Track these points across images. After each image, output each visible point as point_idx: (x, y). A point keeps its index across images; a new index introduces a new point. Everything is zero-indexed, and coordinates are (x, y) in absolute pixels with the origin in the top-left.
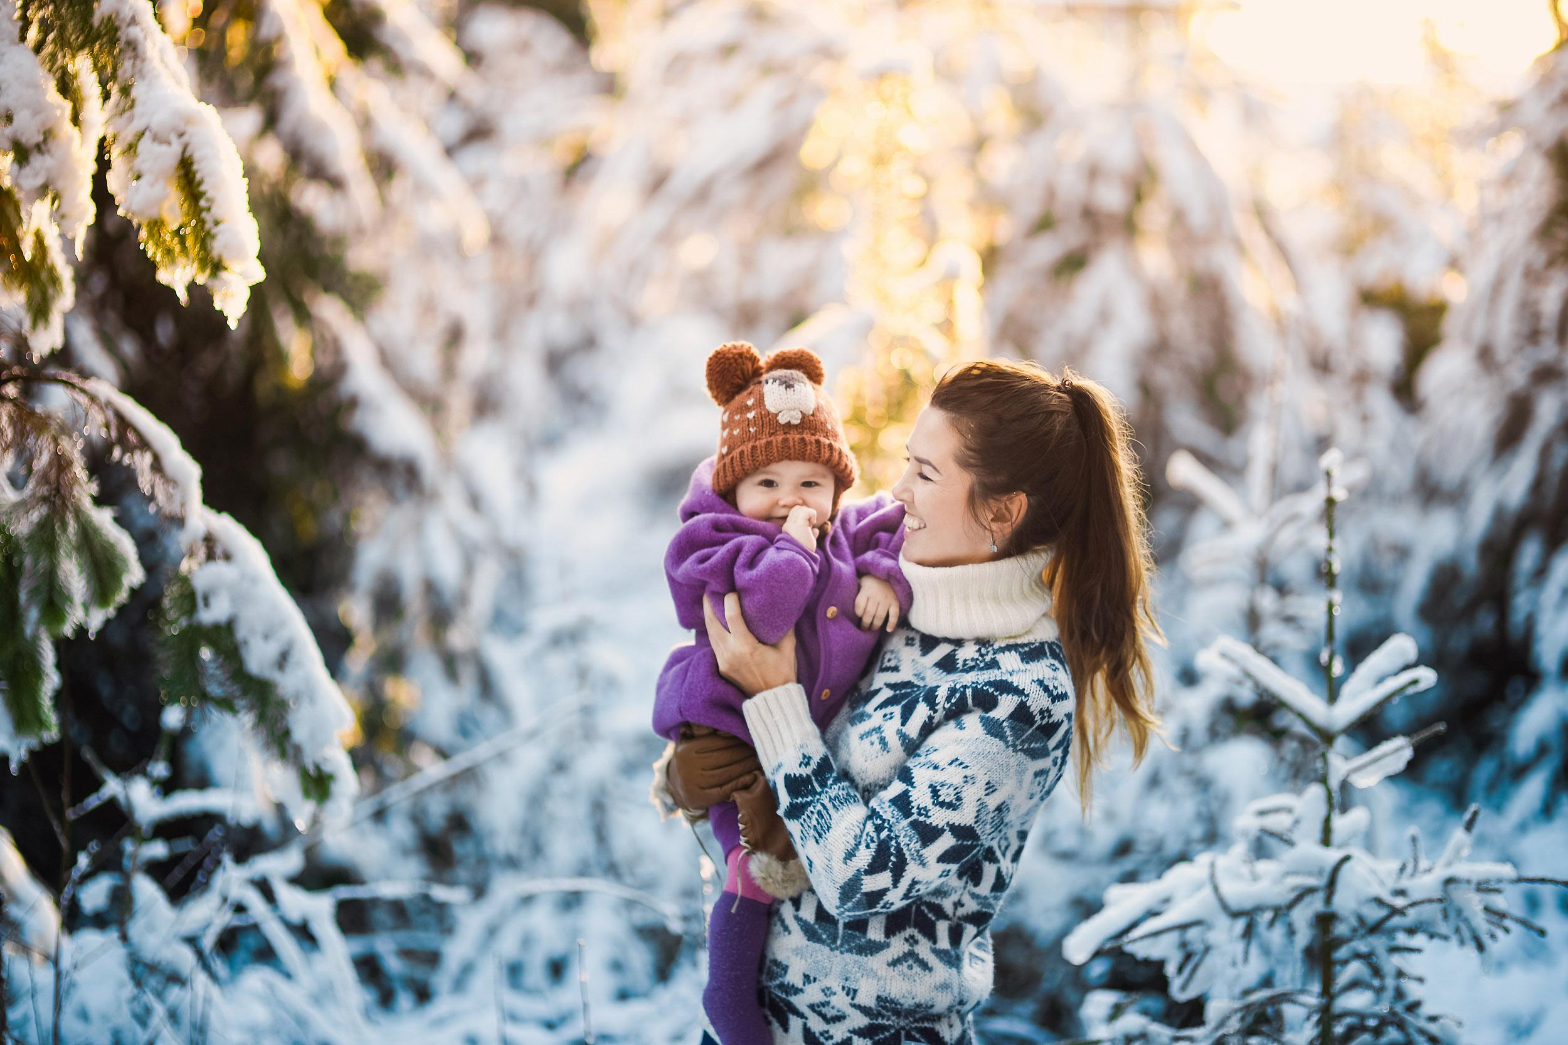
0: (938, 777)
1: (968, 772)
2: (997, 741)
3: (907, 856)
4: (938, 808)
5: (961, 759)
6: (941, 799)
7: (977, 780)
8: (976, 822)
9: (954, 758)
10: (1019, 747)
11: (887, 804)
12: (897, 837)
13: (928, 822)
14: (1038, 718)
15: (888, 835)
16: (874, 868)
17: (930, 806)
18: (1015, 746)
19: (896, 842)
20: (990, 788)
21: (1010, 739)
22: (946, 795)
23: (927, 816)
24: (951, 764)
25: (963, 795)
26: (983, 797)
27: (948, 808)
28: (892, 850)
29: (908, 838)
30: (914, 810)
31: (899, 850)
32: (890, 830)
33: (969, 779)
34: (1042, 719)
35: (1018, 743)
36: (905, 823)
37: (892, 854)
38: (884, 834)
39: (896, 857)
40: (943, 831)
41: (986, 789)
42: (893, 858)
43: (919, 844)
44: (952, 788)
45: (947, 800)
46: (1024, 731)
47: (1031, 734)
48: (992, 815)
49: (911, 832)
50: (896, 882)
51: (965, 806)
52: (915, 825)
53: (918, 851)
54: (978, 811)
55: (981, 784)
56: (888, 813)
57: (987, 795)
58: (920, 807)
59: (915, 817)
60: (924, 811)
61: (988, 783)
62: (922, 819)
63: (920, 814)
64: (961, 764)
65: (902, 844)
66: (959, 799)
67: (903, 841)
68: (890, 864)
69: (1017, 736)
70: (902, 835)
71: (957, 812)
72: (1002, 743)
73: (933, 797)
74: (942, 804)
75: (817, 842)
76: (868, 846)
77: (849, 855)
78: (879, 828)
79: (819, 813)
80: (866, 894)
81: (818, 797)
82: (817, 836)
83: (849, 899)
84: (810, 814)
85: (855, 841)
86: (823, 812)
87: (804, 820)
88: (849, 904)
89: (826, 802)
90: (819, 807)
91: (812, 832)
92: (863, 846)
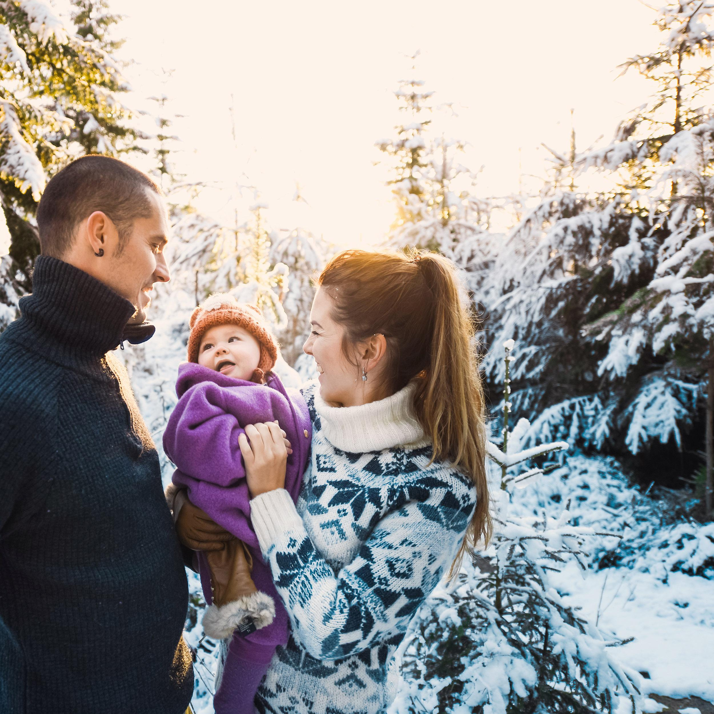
0: (393, 554)
1: (416, 549)
2: (435, 523)
3: (375, 618)
4: (395, 578)
5: (410, 539)
6: (397, 571)
7: (423, 554)
8: (422, 585)
9: (403, 539)
10: (451, 526)
11: (354, 576)
12: (365, 603)
13: (388, 589)
14: (461, 502)
15: (358, 602)
16: (348, 628)
17: (389, 577)
18: (447, 525)
19: (365, 608)
20: (432, 559)
21: (444, 520)
22: (400, 567)
23: (387, 585)
24: (402, 544)
25: (413, 566)
26: (427, 566)
27: (402, 578)
28: (363, 614)
29: (374, 603)
30: (376, 581)
31: (368, 614)
32: (359, 598)
33: (417, 554)
34: (464, 503)
35: (450, 523)
36: (370, 590)
37: (363, 617)
38: (355, 601)
39: (366, 619)
40: (399, 594)
41: (429, 560)
42: (363, 621)
43: (382, 607)
44: (405, 563)
45: (402, 572)
46: (454, 513)
47: (458, 516)
48: (432, 577)
49: (376, 598)
50: (364, 637)
51: (414, 574)
52: (377, 592)
53: (382, 612)
54: (424, 577)
55: (425, 556)
56: (355, 584)
57: (429, 564)
58: (381, 577)
59: (377, 585)
60: (384, 581)
61: (430, 555)
62: (383, 587)
63: (381, 583)
64: (410, 543)
65: (370, 608)
66: (410, 570)
67: (370, 606)
68: (362, 625)
69: (448, 517)
70: (369, 601)
71: (409, 580)
72: (439, 525)
73: (390, 570)
74: (398, 575)
75: (302, 606)
76: (342, 612)
77: (327, 618)
78: (349, 597)
79: (303, 582)
80: (343, 646)
81: (302, 570)
82: (302, 601)
83: (330, 650)
84: (296, 584)
85: (329, 607)
86: (306, 582)
87: (292, 588)
88: (330, 653)
89: (308, 574)
90: (303, 578)
91: (298, 598)
92: (337, 612)
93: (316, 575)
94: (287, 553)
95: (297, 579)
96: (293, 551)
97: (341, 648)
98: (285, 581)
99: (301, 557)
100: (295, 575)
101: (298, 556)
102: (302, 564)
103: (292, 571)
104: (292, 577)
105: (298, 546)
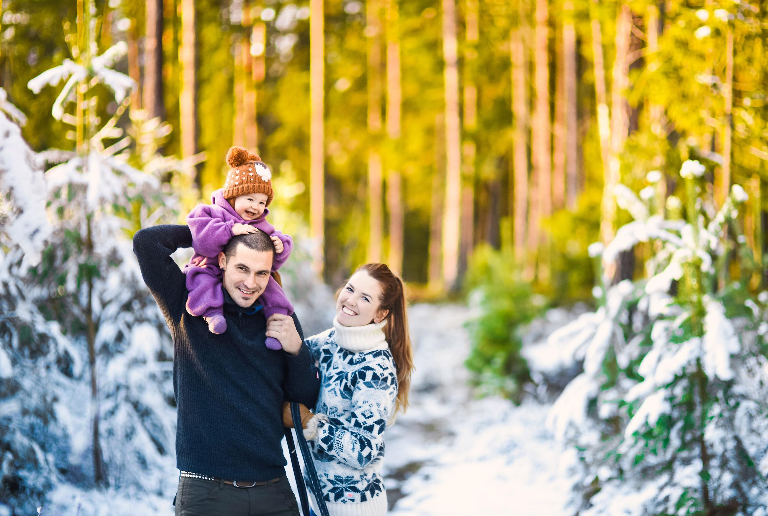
0: (362, 410)
1: (369, 403)
2: (372, 389)
3: (369, 439)
4: (368, 419)
5: (365, 400)
7: (373, 404)
8: (381, 417)
9: (363, 401)
10: (379, 388)
11: (354, 427)
12: (363, 435)
13: (368, 425)
15: (360, 437)
16: (363, 448)
17: (365, 420)
18: (378, 388)
20: (378, 405)
21: (376, 387)
22: (368, 414)
23: (366, 424)
24: (363, 404)
25: (372, 412)
26: (378, 408)
27: (370, 418)
30: (362, 424)
31: (365, 438)
32: (359, 435)
33: (371, 406)
34: (382, 377)
35: (378, 387)
36: (362, 430)
37: (364, 441)
38: (358, 437)
39: (366, 441)
40: (373, 425)
42: (366, 442)
43: (370, 433)
44: (368, 411)
45: (369, 415)
46: (378, 382)
48: (384, 412)
49: (365, 431)
50: (371, 448)
51: (375, 414)
52: (365, 428)
53: (371, 435)
54: (379, 413)
55: (375, 405)
57: (379, 407)
59: (363, 426)
60: (364, 423)
61: (377, 404)
62: (365, 425)
63: (364, 424)
64: (366, 401)
66: (372, 413)
67: (365, 435)
68: (366, 444)
69: (376, 385)
71: (374, 417)
72: (373, 389)
73: (365, 417)
74: (368, 417)
75: (342, 452)
76: (356, 444)
77: (353, 449)
78: (356, 436)
79: (338, 443)
80: (366, 457)
81: (334, 439)
82: (341, 450)
83: (362, 461)
84: (335, 445)
85: (352, 445)
86: (338, 442)
87: (335, 448)
88: (363, 463)
89: (337, 439)
90: (336, 442)
91: (339, 450)
92: (355, 444)
93: (340, 437)
94: (325, 437)
95: (334, 443)
96: (327, 434)
97: (366, 458)
98: (330, 448)
99: (331, 435)
100: (333, 443)
101: (330, 435)
102: (332, 437)
103: (331, 442)
104: (332, 444)
105: (327, 432)
